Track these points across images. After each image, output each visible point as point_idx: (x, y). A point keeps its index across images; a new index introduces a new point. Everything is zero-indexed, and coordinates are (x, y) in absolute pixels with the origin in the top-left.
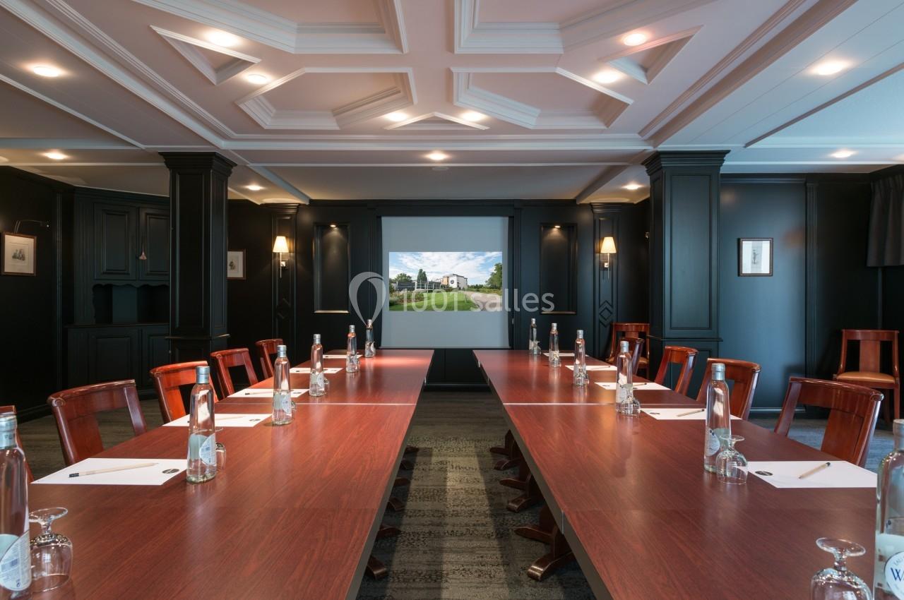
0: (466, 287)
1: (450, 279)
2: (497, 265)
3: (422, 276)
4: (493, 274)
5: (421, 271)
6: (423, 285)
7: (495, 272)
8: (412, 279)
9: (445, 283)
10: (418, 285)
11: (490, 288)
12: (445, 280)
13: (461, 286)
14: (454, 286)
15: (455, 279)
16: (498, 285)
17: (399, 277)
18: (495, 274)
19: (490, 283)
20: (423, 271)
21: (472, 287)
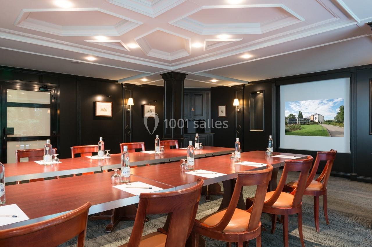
0: (323, 122)
1: (315, 117)
2: (341, 107)
3: (301, 115)
4: (338, 113)
5: (300, 112)
6: (301, 121)
7: (340, 112)
8: (296, 117)
9: (312, 119)
10: (299, 120)
11: (337, 122)
12: (312, 117)
13: (321, 121)
14: (317, 121)
15: (317, 116)
16: (341, 120)
17: (289, 116)
18: (340, 113)
19: (337, 119)
20: (301, 112)
21: (327, 121)
